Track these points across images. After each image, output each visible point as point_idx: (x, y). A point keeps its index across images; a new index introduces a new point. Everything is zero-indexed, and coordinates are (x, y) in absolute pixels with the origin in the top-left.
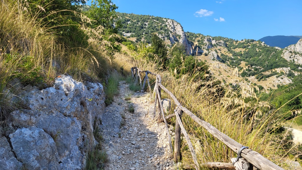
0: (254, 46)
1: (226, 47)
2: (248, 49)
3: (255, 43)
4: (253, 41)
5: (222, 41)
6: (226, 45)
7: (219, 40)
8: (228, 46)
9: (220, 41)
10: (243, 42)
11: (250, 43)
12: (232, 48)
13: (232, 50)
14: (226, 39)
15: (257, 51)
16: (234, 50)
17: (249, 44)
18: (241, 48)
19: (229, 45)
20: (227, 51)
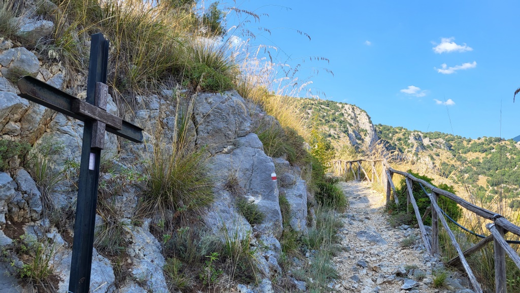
0: (501, 149)
1: (450, 150)
2: (490, 153)
3: (504, 144)
4: (499, 140)
5: (441, 140)
6: (450, 147)
7: (436, 138)
8: (452, 148)
9: (437, 140)
10: (480, 141)
11: (494, 144)
12: (460, 151)
13: (461, 155)
14: (449, 136)
15: (507, 158)
16: (464, 155)
17: (491, 145)
18: (477, 153)
19: (454, 146)
20: (451, 156)
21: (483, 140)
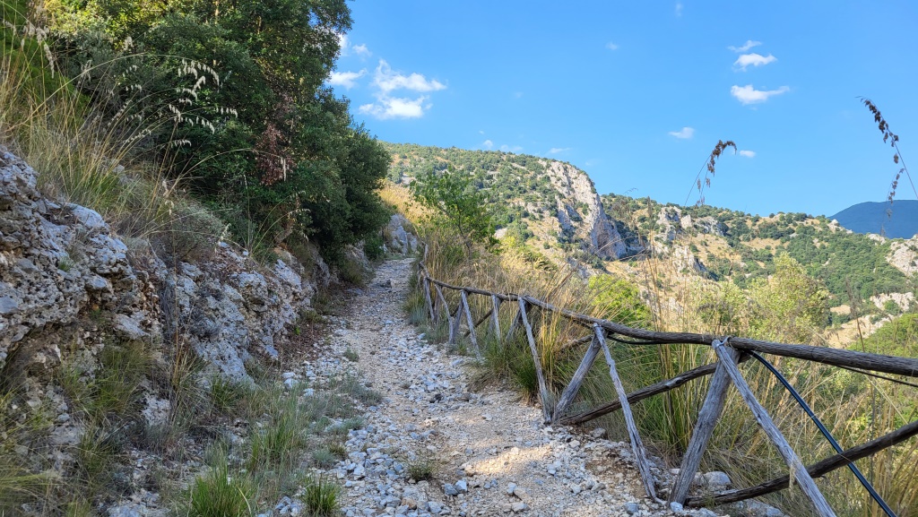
0: (805, 233)
1: (725, 235)
2: (788, 240)
3: (810, 224)
4: (804, 217)
5: (710, 219)
6: (725, 230)
7: (702, 217)
8: (729, 232)
9: (704, 219)
10: (773, 220)
11: (795, 225)
12: (741, 238)
13: (742, 243)
14: (725, 212)
15: (815, 247)
16: (747, 244)
17: (791, 226)
18: (768, 239)
19: (732, 229)
20: (726, 245)
21: (777, 218)
